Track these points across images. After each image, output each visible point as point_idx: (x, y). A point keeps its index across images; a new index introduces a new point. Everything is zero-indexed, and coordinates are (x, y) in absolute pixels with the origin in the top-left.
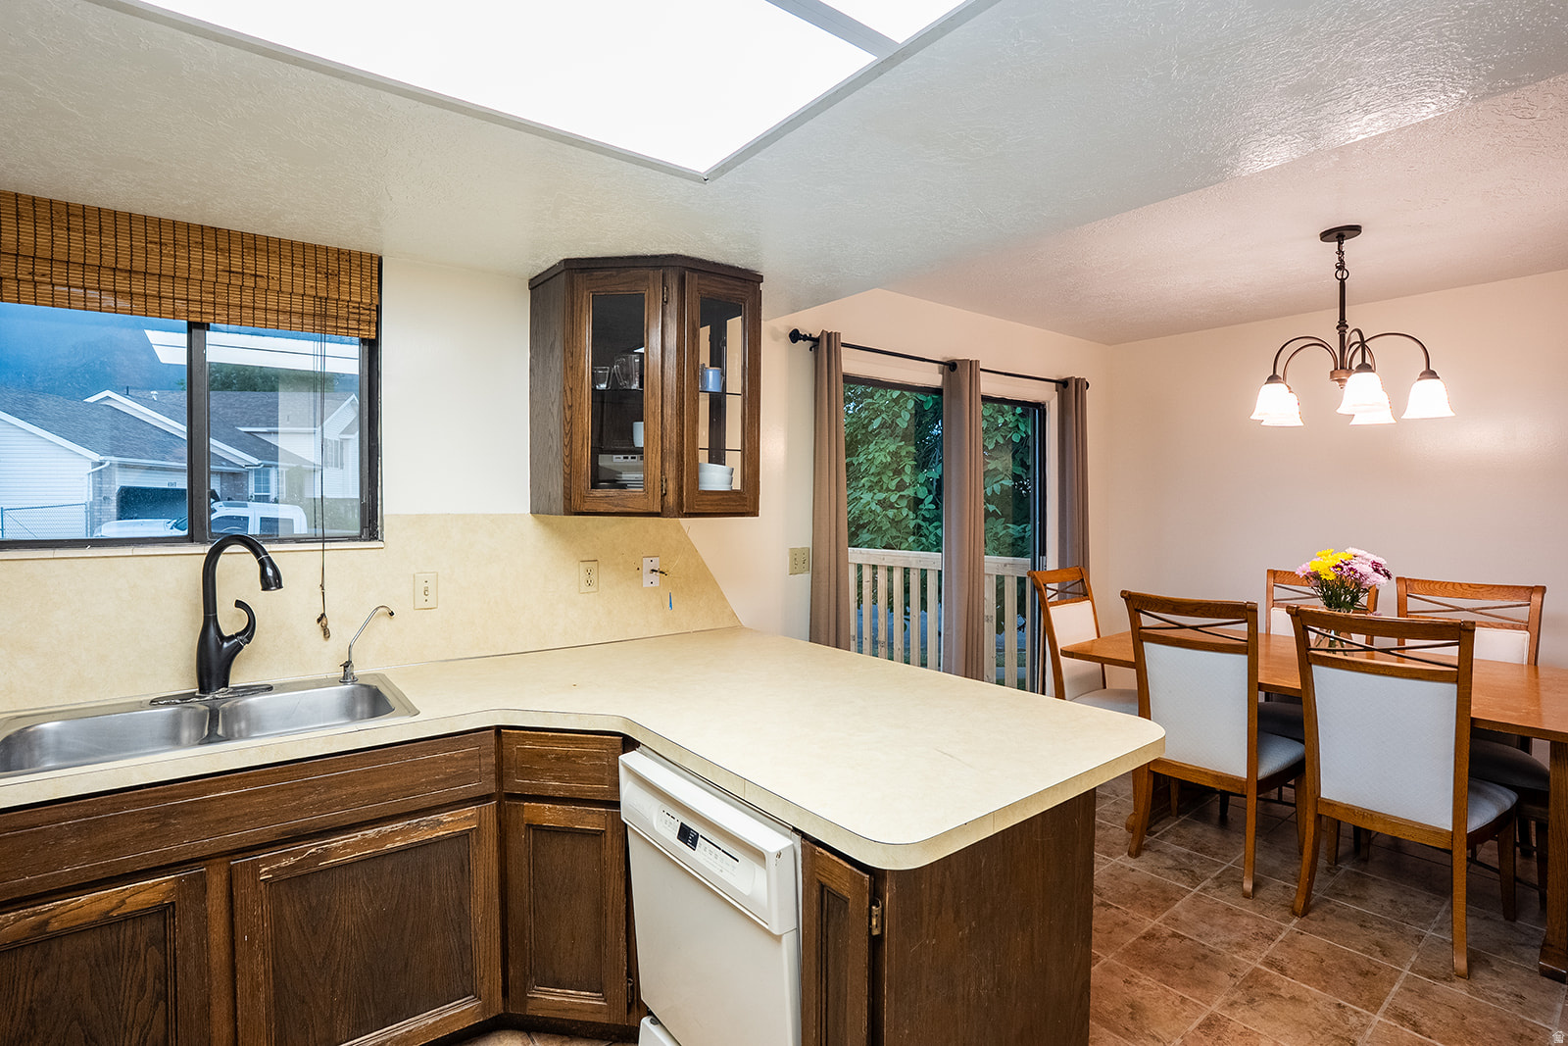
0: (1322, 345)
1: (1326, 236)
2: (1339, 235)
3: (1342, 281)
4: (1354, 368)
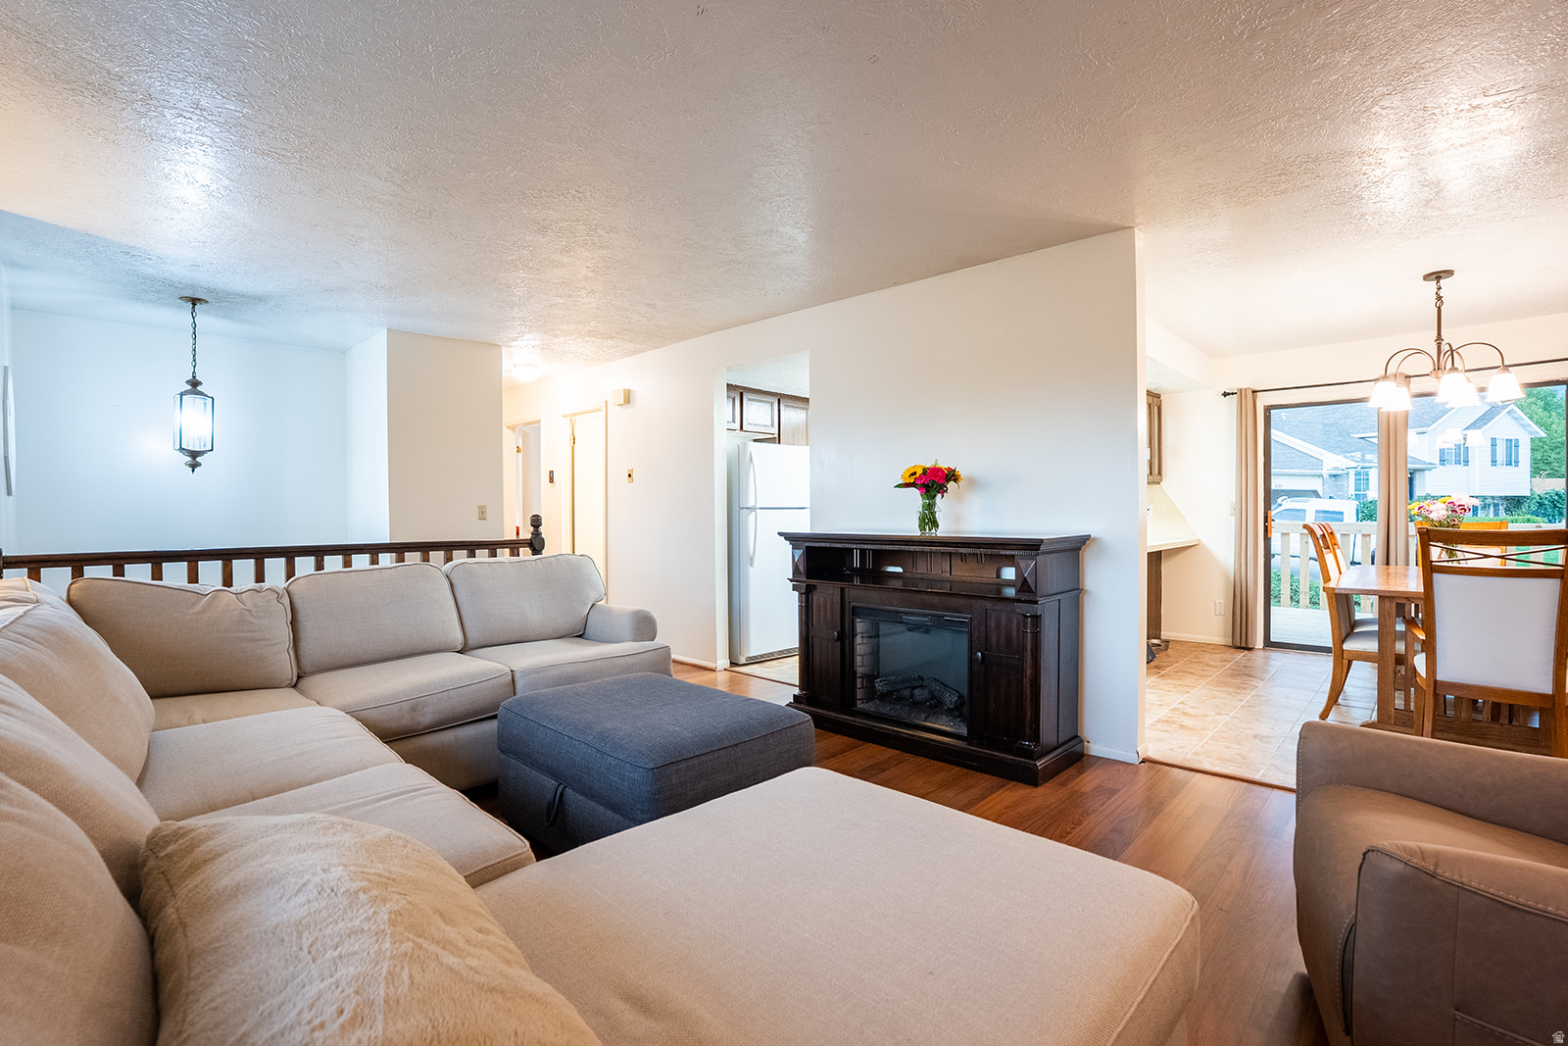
0: (1420, 352)
1: (1427, 277)
2: (1437, 276)
3: (1439, 308)
4: (1447, 368)
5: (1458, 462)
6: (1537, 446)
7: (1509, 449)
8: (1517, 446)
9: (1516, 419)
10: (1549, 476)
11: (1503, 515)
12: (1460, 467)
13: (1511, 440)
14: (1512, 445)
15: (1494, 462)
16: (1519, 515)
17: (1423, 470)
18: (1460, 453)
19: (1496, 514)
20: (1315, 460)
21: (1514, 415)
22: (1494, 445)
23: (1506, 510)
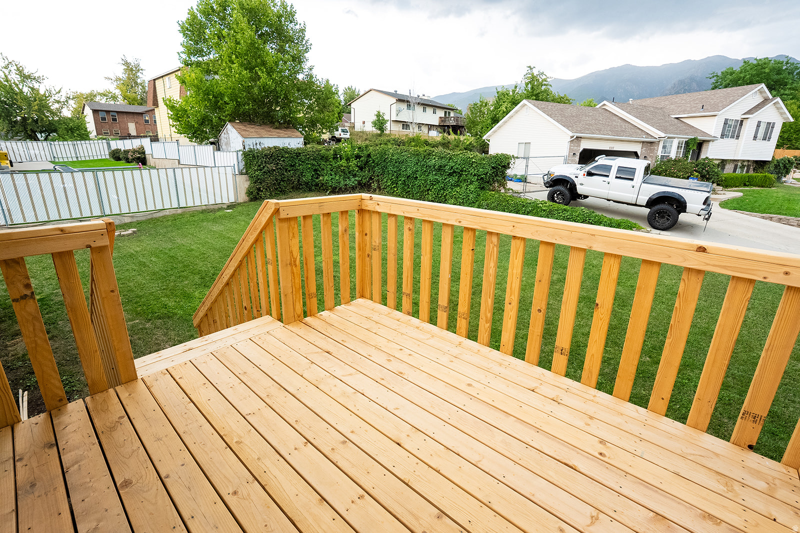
5: (732, 137)
6: (786, 127)
7: (767, 129)
8: (773, 127)
9: (778, 108)
10: (789, 148)
11: (751, 173)
12: (734, 141)
13: (770, 123)
14: (770, 126)
15: (755, 138)
16: (761, 173)
17: (709, 141)
18: (735, 131)
19: (747, 171)
20: (640, 131)
21: (778, 106)
22: (758, 126)
23: (754, 170)
